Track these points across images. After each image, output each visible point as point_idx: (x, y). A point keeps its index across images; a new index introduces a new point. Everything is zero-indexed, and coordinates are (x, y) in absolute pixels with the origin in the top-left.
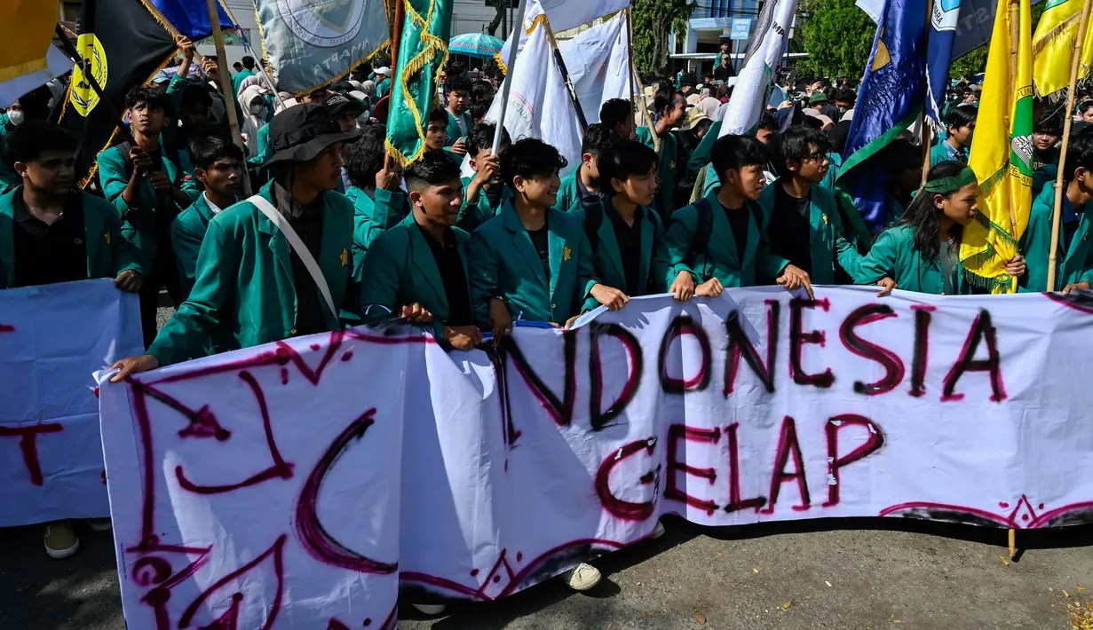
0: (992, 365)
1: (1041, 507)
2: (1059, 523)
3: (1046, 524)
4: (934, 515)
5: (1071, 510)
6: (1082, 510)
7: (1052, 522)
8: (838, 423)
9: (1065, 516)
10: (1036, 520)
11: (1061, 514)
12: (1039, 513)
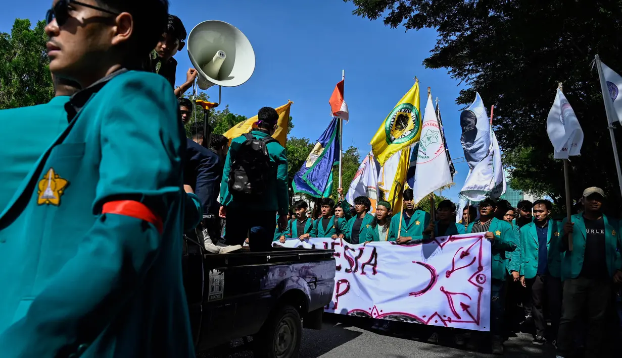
0: (375, 265)
1: (381, 311)
2: (387, 319)
3: (382, 318)
4: (357, 314)
5: (392, 314)
6: (396, 315)
7: (384, 317)
8: (340, 282)
9: (390, 316)
10: (379, 315)
11: (388, 315)
12: (380, 313)
